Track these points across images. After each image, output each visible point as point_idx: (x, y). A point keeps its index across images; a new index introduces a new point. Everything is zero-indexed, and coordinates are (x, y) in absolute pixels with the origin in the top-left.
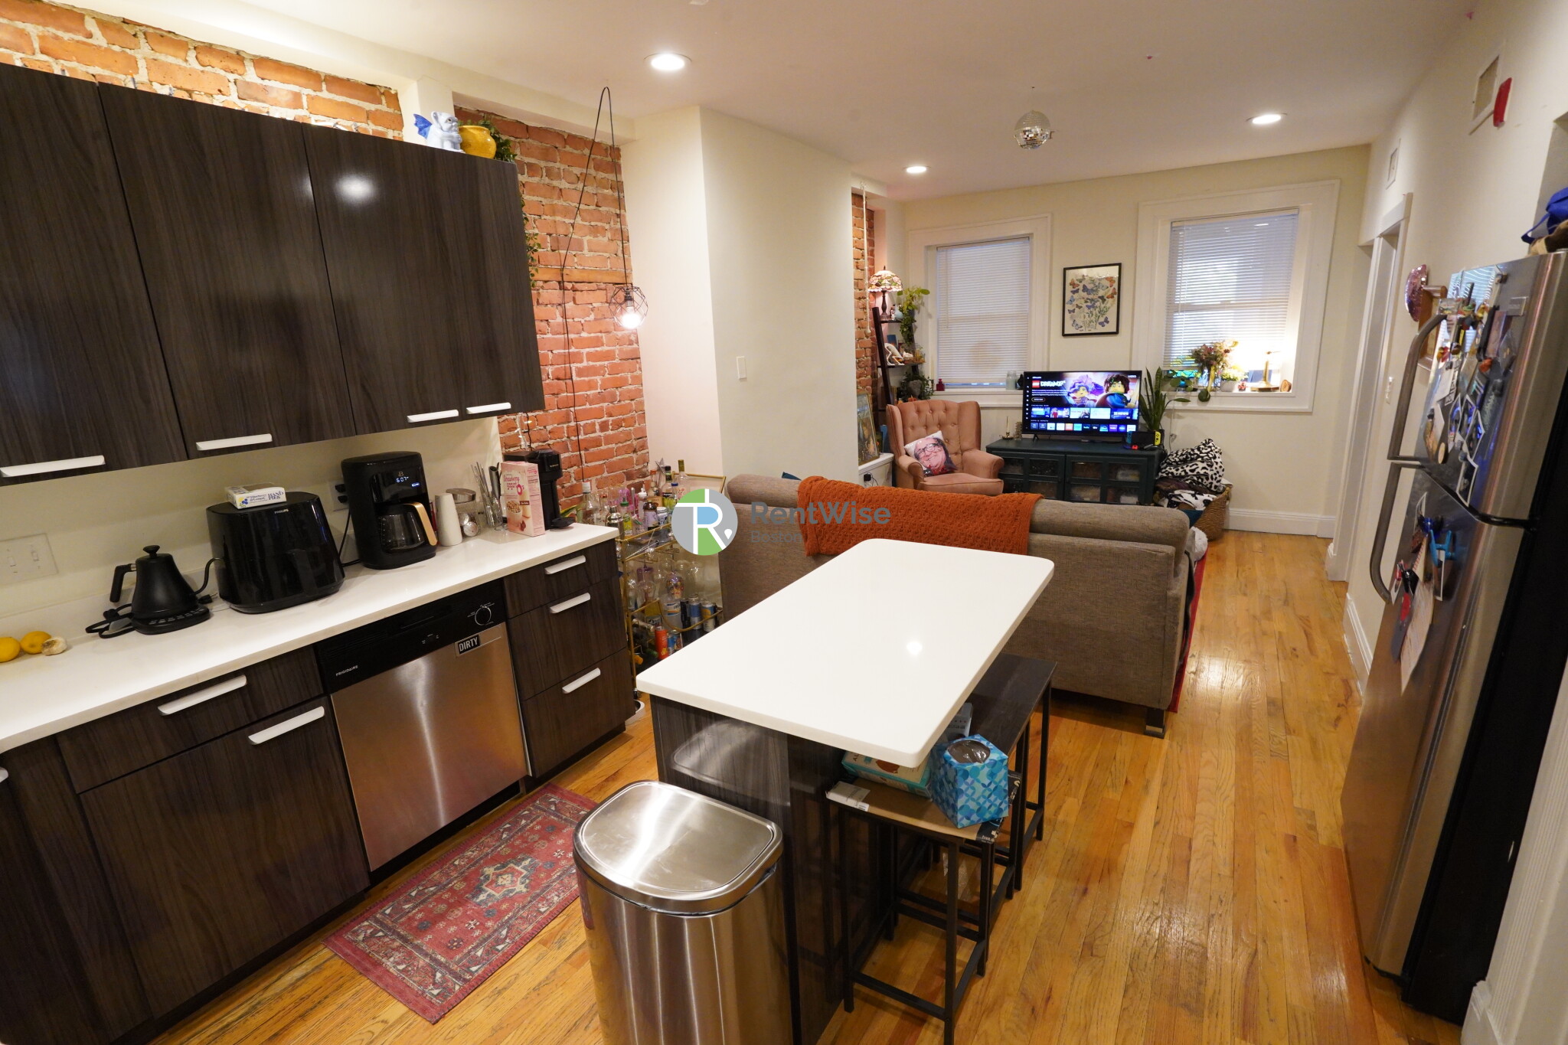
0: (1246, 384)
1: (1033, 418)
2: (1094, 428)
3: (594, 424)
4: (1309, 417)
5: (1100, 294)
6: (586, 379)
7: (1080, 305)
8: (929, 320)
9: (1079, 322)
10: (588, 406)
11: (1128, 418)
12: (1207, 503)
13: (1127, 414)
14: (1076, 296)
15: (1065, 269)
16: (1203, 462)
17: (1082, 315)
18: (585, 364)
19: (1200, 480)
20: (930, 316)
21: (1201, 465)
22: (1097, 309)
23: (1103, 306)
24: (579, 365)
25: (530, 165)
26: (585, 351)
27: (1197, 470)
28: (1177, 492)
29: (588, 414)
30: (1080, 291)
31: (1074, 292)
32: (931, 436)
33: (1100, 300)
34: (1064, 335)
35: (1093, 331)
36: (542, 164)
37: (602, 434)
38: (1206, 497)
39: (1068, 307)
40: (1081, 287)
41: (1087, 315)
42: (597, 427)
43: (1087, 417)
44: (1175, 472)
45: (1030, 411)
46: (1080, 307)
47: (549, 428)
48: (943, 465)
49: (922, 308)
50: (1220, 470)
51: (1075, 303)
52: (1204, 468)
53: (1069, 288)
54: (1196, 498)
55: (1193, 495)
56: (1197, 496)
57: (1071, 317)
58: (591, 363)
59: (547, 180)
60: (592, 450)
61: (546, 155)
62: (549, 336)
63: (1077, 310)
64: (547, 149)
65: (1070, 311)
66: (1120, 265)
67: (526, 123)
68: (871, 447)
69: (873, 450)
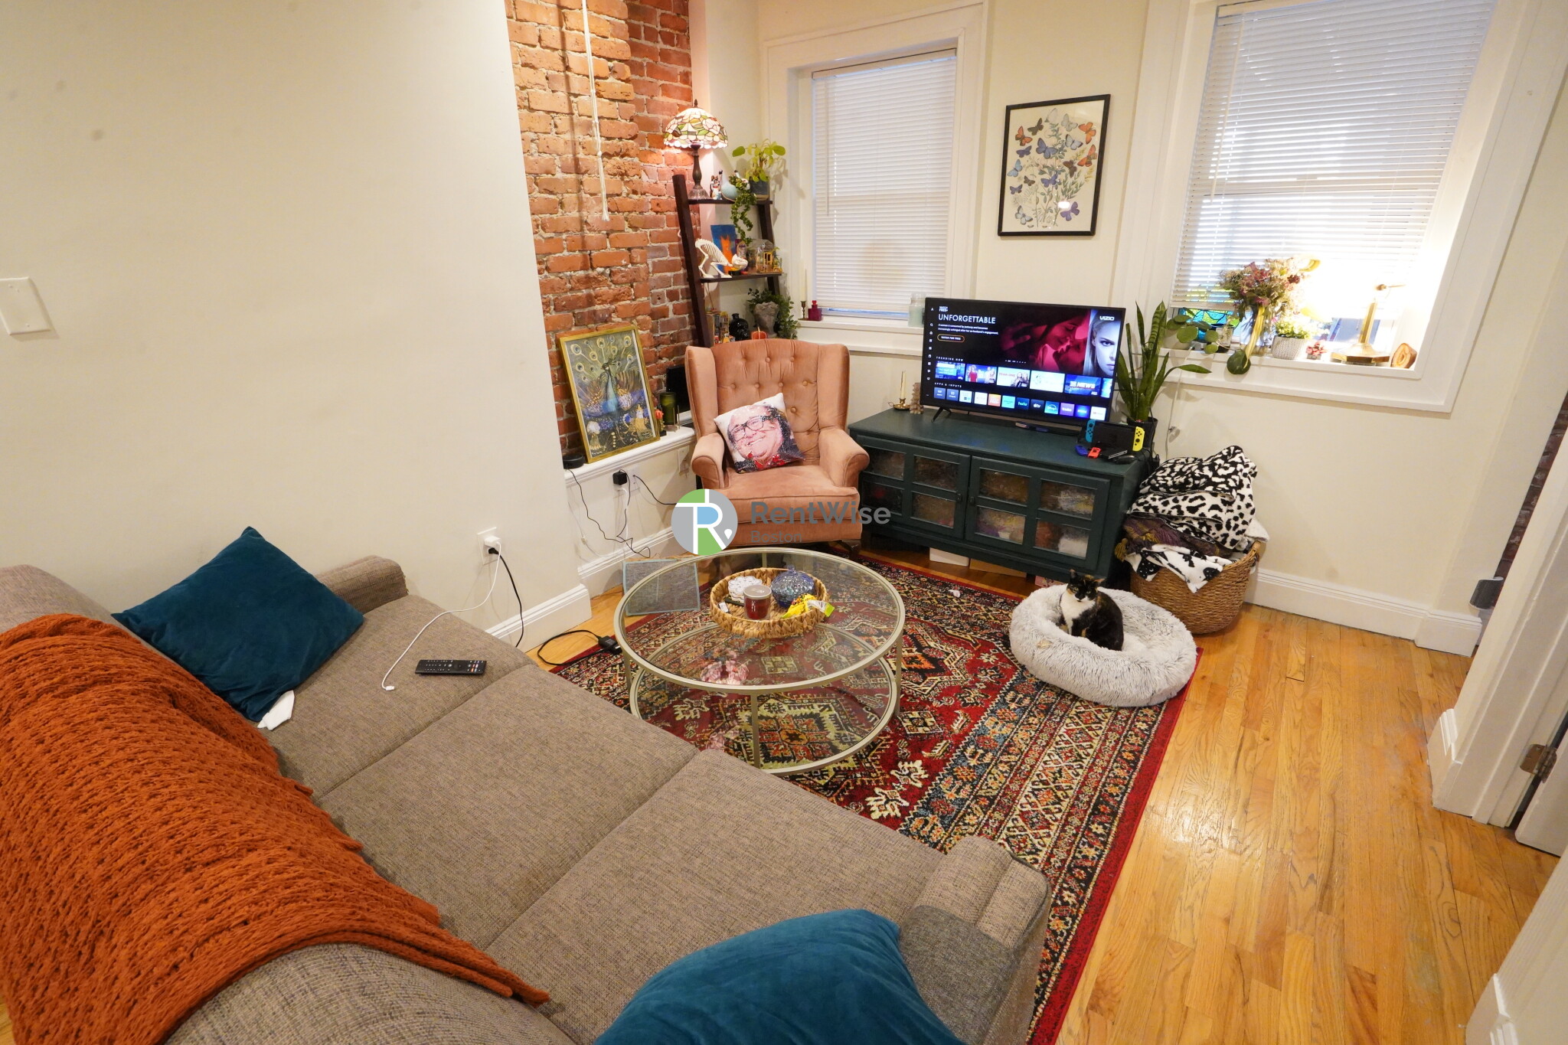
0: (1323, 344)
1: (939, 380)
2: (1035, 406)
4: (1444, 421)
5: (1068, 157)
7: (1031, 178)
8: (801, 200)
9: (1028, 211)
11: (1095, 393)
12: (1210, 574)
13: (1093, 386)
14: (1025, 160)
15: (1009, 109)
16: (1215, 495)
17: (1034, 198)
19: (1204, 529)
20: (801, 194)
21: (1210, 500)
22: (1060, 187)
23: (1070, 180)
27: (1201, 510)
28: (1156, 548)
30: (1033, 151)
31: (1021, 153)
32: (760, 403)
33: (1067, 170)
34: (1001, 234)
35: (1050, 229)
38: (1211, 562)
39: (1010, 182)
40: (1034, 144)
41: (1041, 198)
43: (1024, 385)
44: (1161, 508)
45: (934, 367)
46: (1030, 183)
48: (775, 453)
50: (1246, 511)
51: (1022, 174)
52: (1215, 507)
53: (1014, 146)
54: (1191, 565)
55: (1187, 558)
56: (1194, 559)
57: (1015, 201)
63: (1025, 187)
65: (1013, 191)
66: (1106, 98)
68: (639, 421)
69: (645, 428)
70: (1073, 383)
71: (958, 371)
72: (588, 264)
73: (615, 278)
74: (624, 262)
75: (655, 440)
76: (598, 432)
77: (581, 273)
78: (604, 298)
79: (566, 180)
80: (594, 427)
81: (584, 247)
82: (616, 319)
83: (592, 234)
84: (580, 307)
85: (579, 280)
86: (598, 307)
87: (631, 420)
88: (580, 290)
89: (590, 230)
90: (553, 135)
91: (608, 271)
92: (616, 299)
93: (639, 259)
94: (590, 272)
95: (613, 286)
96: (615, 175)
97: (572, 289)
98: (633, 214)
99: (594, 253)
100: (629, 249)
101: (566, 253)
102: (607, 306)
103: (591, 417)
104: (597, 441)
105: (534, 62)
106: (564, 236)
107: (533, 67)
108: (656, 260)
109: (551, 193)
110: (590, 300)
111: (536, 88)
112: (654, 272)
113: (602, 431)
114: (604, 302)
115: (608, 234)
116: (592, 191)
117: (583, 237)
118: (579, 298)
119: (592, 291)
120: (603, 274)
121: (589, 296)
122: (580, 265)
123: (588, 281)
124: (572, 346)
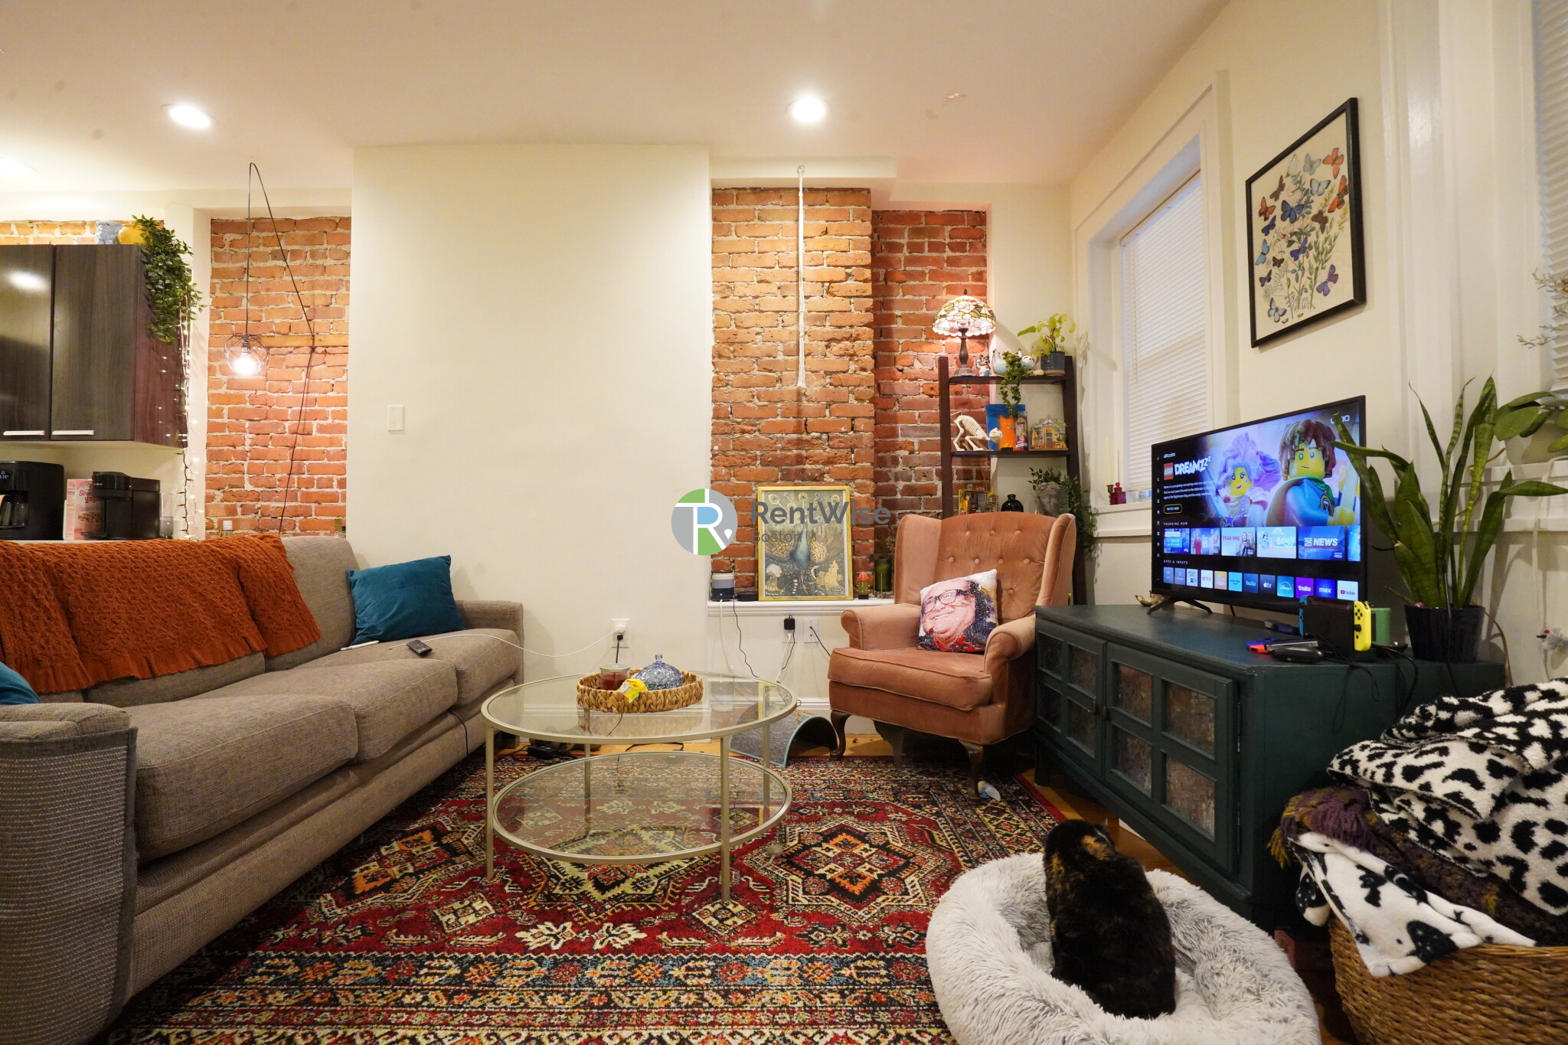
1: (1171, 556)
2: (1265, 585)
3: (331, 480)
5: (1314, 211)
6: (328, 435)
7: (1279, 257)
9: (1281, 303)
10: (326, 461)
13: (1335, 542)
14: (1271, 237)
15: (1249, 182)
17: (1284, 281)
18: (330, 421)
20: (1113, 366)
22: (1312, 253)
23: (1322, 237)
24: (321, 422)
25: (293, 252)
26: (330, 409)
29: (324, 469)
30: (1278, 222)
31: (1266, 231)
32: (966, 578)
33: (1317, 225)
34: (1256, 343)
35: (1308, 314)
36: (308, 248)
37: (340, 491)
39: (1260, 271)
40: (1278, 212)
41: (1292, 277)
42: (335, 483)
43: (1250, 553)
45: (1162, 541)
46: (1277, 262)
47: (278, 476)
48: (960, 634)
49: (1090, 354)
51: (1269, 257)
53: (1259, 223)
56: (1390, 892)
57: (1266, 296)
58: (337, 421)
59: (311, 261)
60: (324, 504)
61: (311, 240)
62: (290, 394)
63: (1275, 270)
64: (313, 236)
65: (1263, 281)
66: (1352, 105)
67: (294, 218)
68: (831, 578)
69: (836, 584)
70: (1308, 541)
71: (1184, 540)
72: (803, 427)
73: (831, 443)
74: (843, 429)
75: (844, 599)
76: (778, 576)
77: (795, 436)
78: (815, 459)
79: (786, 361)
80: (775, 570)
81: (799, 414)
82: (827, 478)
83: (811, 404)
84: (787, 465)
85: (789, 442)
86: (807, 466)
87: (821, 573)
88: (790, 450)
89: (808, 401)
90: (780, 327)
91: (824, 436)
92: (829, 461)
93: (862, 428)
94: (805, 436)
95: (828, 450)
96: (841, 356)
97: (782, 449)
98: (860, 388)
99: (810, 420)
100: (853, 419)
101: (779, 418)
102: (819, 467)
103: (771, 559)
104: (775, 583)
105: (768, 278)
106: (779, 405)
107: (767, 282)
108: (924, 439)
109: (770, 371)
110: (800, 460)
111: (768, 297)
112: (920, 450)
113: (783, 576)
114: (816, 462)
115: (828, 405)
116: (813, 369)
117: (799, 406)
118: (788, 457)
119: (804, 453)
120: (819, 438)
121: (799, 456)
122: (792, 429)
123: (799, 444)
124: (770, 496)
